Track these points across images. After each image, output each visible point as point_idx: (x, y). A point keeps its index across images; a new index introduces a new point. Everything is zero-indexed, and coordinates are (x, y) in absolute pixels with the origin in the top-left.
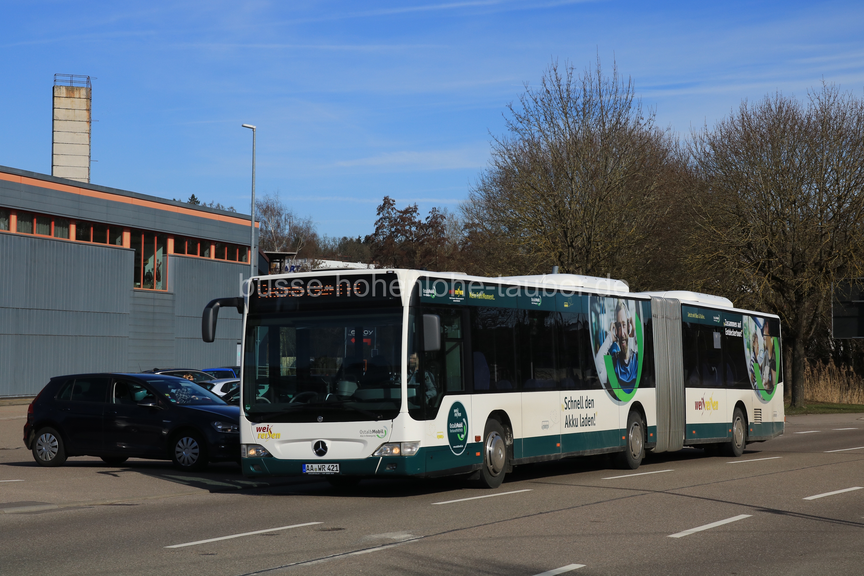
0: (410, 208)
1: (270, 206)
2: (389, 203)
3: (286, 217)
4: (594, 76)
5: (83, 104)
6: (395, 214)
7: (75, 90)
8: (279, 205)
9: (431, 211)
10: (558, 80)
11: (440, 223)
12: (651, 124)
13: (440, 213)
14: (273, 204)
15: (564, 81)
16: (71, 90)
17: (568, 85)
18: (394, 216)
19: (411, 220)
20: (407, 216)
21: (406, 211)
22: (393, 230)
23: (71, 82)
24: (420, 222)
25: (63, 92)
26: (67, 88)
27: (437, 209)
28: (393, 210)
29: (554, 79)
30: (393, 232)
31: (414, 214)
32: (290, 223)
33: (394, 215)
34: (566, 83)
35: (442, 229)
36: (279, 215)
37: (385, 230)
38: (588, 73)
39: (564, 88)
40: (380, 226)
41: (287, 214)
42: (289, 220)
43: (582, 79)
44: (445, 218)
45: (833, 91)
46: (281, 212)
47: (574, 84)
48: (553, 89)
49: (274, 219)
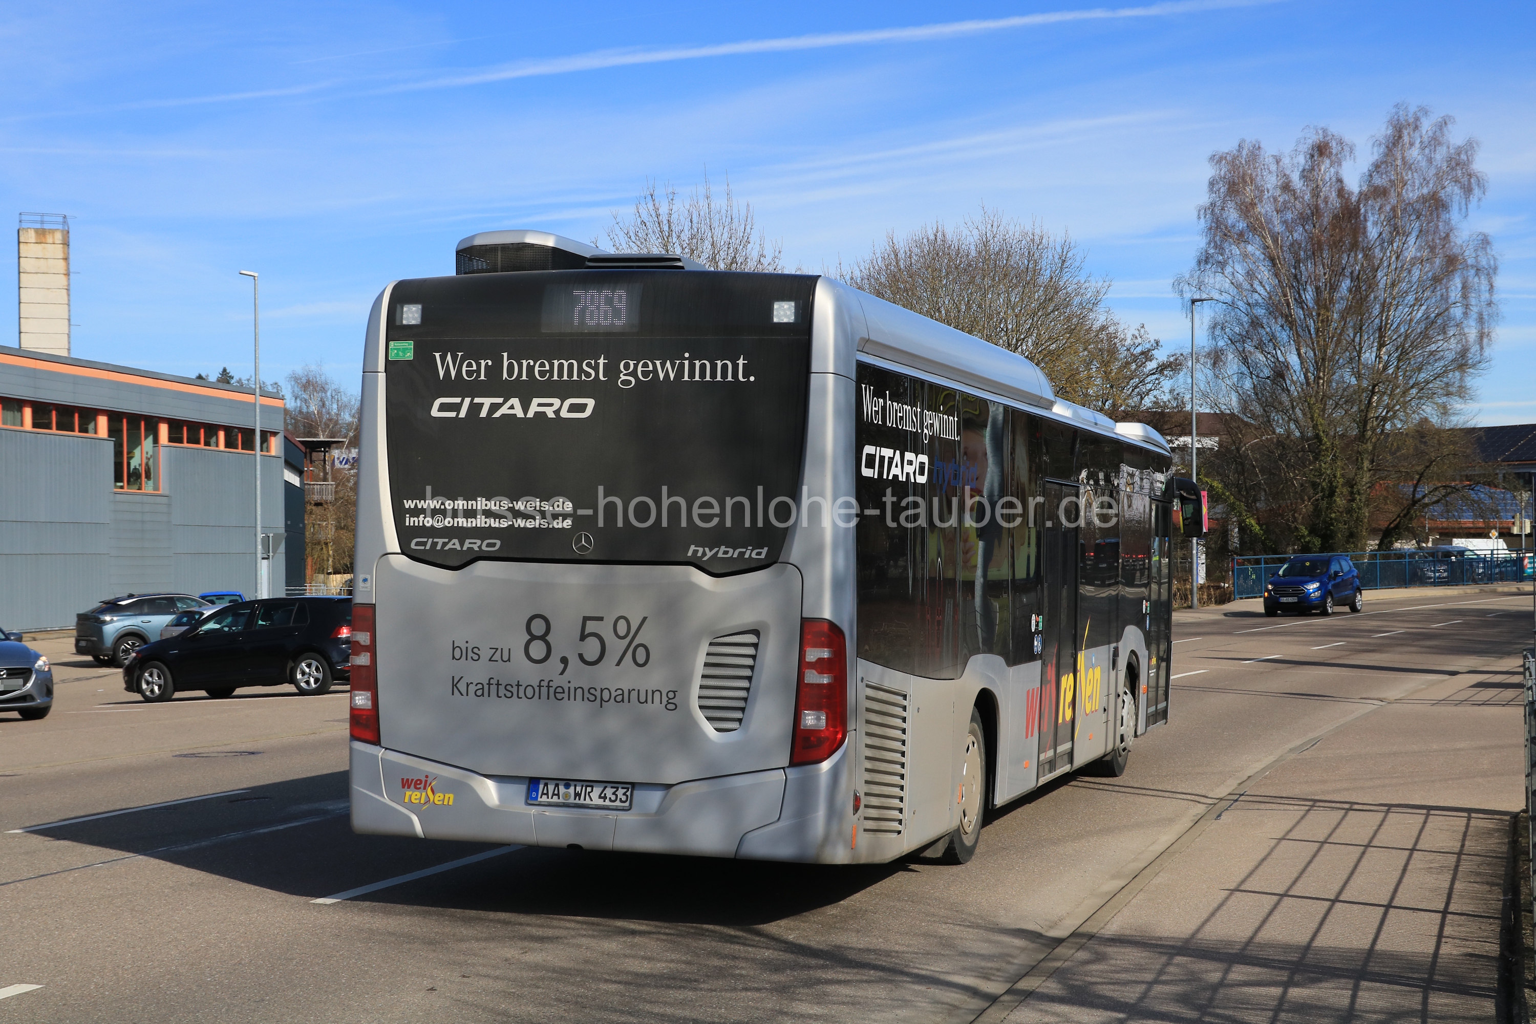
1: (311, 378)
3: (333, 393)
4: (703, 203)
5: (57, 251)
7: (47, 233)
8: (322, 377)
10: (656, 210)
14: (315, 377)
15: (664, 210)
16: (42, 234)
17: (670, 215)
23: (42, 222)
25: (31, 236)
26: (37, 231)
29: (651, 207)
32: (338, 400)
34: (667, 212)
38: (695, 198)
39: (664, 218)
42: (336, 397)
43: (687, 207)
45: (995, 219)
47: (677, 213)
48: (651, 221)
49: (317, 396)
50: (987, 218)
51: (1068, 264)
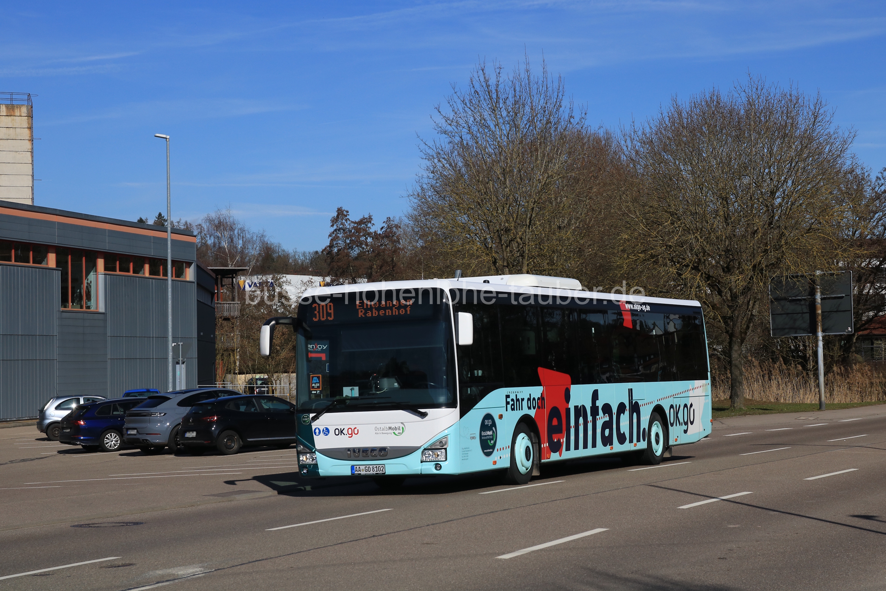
0: (365, 219)
1: (222, 220)
2: (343, 214)
3: (239, 232)
4: (523, 75)
5: (24, 122)
6: (349, 224)
7: (16, 108)
8: (231, 219)
9: (385, 220)
10: (486, 81)
11: (395, 233)
12: (583, 122)
13: (396, 223)
14: (225, 219)
15: (492, 81)
16: (11, 108)
17: (497, 86)
18: (348, 227)
19: (366, 231)
20: (362, 226)
21: (361, 222)
22: (348, 241)
23: (11, 100)
24: (375, 232)
25: (5, 110)
26: (7, 106)
27: (391, 219)
28: (347, 221)
29: (482, 79)
30: (349, 244)
31: (369, 225)
32: (243, 237)
33: (347, 225)
34: (494, 83)
35: (397, 239)
36: (232, 229)
37: (339, 242)
38: (517, 72)
39: (493, 89)
40: (335, 237)
41: (240, 229)
42: (242, 234)
43: (511, 79)
44: (400, 227)
45: (759, 84)
46: (234, 227)
47: (503, 84)
48: (482, 90)
49: (226, 234)
50: (752, 83)
51: (820, 119)
